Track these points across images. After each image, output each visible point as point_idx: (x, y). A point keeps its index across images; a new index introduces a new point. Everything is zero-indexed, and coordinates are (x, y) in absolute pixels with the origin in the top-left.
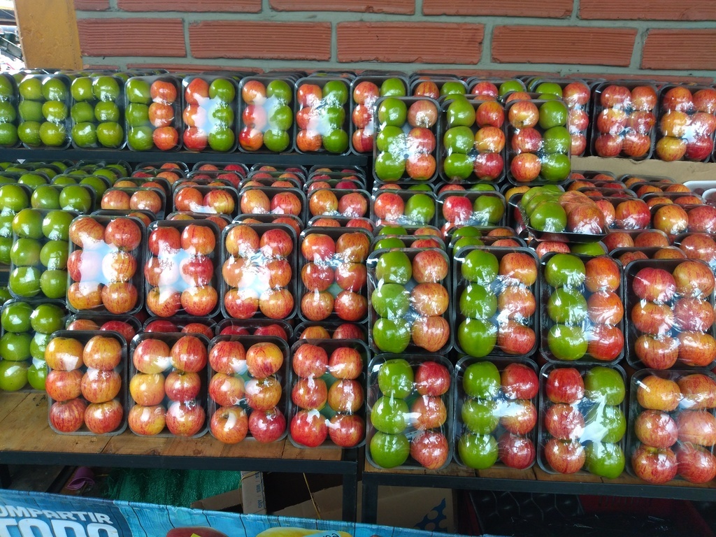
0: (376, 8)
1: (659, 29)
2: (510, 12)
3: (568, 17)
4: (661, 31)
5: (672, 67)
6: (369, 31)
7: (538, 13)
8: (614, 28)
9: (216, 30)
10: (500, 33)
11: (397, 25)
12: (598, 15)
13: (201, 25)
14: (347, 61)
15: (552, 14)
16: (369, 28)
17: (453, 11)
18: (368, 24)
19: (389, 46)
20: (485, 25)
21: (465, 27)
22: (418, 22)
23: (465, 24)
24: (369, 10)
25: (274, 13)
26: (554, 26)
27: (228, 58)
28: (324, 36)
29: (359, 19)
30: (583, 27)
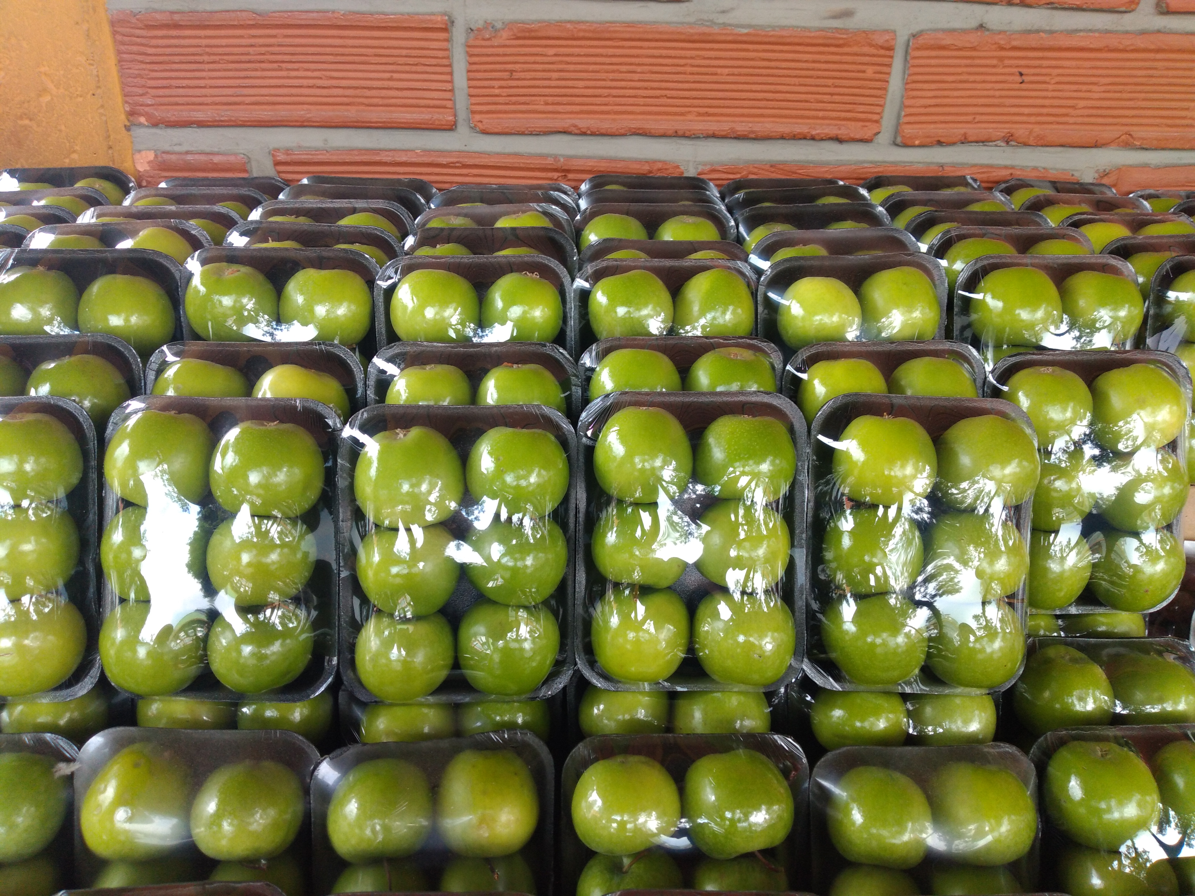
6: (1001, 59)
16: (1002, 49)
22: (1143, 33)
28: (870, 71)
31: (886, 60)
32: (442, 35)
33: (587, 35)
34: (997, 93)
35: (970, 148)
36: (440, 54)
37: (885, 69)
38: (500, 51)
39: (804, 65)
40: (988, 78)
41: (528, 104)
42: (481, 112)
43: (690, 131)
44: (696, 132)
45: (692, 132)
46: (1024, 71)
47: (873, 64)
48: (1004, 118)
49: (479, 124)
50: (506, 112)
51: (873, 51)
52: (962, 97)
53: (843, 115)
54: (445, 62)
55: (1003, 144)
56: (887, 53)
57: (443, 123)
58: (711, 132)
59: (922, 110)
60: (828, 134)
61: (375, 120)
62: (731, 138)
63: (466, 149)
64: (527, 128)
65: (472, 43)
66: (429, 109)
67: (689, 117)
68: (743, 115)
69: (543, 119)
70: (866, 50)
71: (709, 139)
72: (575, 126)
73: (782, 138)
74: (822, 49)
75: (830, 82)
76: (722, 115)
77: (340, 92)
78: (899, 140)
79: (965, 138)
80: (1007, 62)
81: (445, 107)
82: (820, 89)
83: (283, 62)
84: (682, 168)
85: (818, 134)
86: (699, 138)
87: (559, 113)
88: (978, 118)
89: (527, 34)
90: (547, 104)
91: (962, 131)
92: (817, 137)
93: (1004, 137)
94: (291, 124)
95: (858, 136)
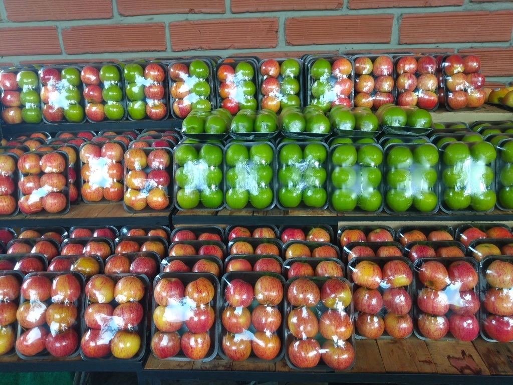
0: (196, 10)
1: (410, 14)
2: (296, 7)
3: (341, 8)
4: (412, 15)
5: (422, 41)
7: (318, 7)
8: (376, 15)
9: (81, 33)
10: (290, 23)
11: (213, 22)
12: (363, 6)
13: (70, 29)
14: (179, 50)
15: (328, 7)
17: (254, 9)
18: (192, 22)
19: (208, 38)
20: (279, 18)
21: (264, 20)
23: (264, 18)
24: (192, 11)
25: (123, 18)
26: (331, 16)
27: (92, 53)
29: (185, 19)
30: (352, 15)
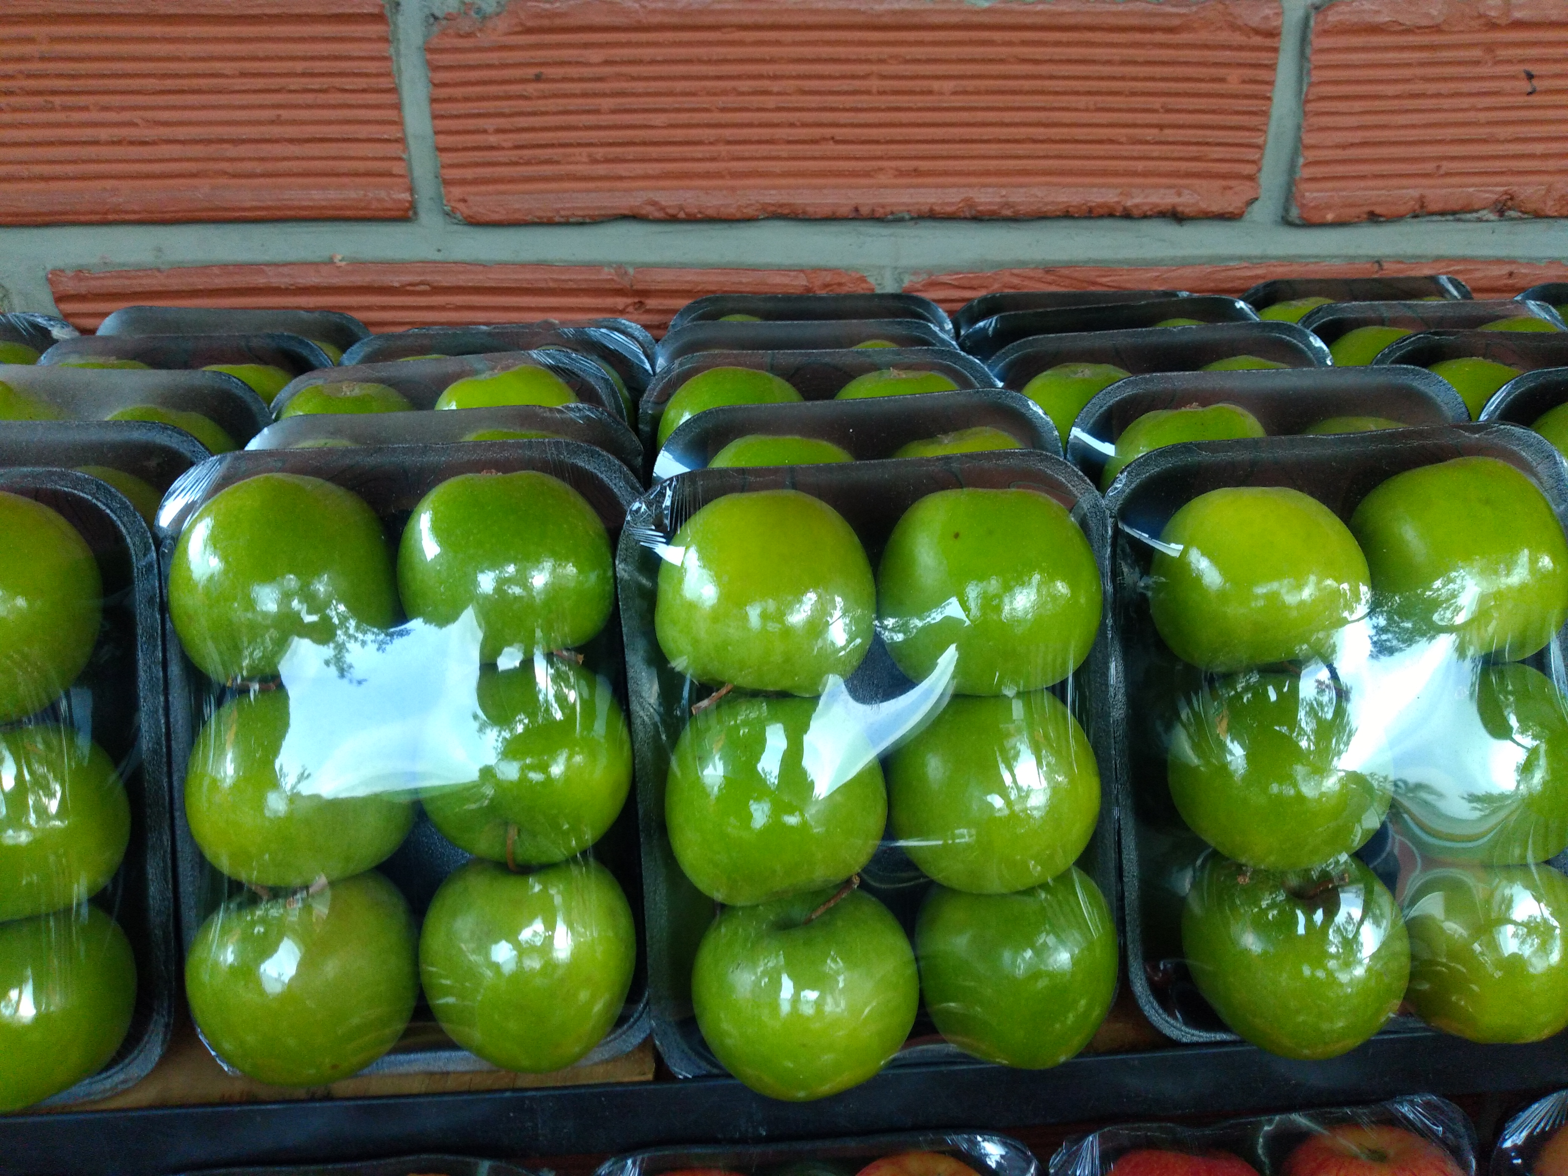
31: (1264, 57)
32: (372, 30)
33: (667, 19)
34: (1482, 116)
35: (1431, 227)
36: (372, 67)
37: (1263, 74)
38: (494, 57)
39: (1106, 70)
40: (1464, 87)
41: (558, 162)
42: (463, 182)
43: (883, 206)
44: (895, 209)
45: (888, 209)
46: (1534, 69)
47: (1240, 65)
48: (1497, 165)
49: (461, 206)
50: (512, 180)
51: (1238, 38)
52: (1414, 126)
53: (1184, 166)
54: (384, 83)
55: (1492, 217)
56: (1268, 42)
57: (389, 205)
58: (925, 209)
59: (1340, 154)
60: (1157, 205)
61: (248, 204)
62: (965, 219)
63: (438, 257)
64: (557, 211)
65: (435, 42)
66: (357, 180)
67: (882, 179)
68: (987, 173)
69: (588, 191)
70: (1224, 36)
71: (922, 224)
72: (654, 204)
73: (1067, 215)
74: (1138, 37)
75: (1156, 102)
76: (945, 173)
77: (176, 150)
78: (1294, 213)
79: (1422, 206)
80: (1503, 53)
81: (391, 175)
82: (1140, 118)
83: (54, 93)
84: (871, 280)
85: (1137, 206)
86: (901, 220)
87: (621, 178)
88: (1446, 166)
89: (546, 22)
90: (594, 161)
91: (1415, 193)
92: (1135, 212)
93: (1496, 202)
94: (82, 218)
95: (1215, 208)
